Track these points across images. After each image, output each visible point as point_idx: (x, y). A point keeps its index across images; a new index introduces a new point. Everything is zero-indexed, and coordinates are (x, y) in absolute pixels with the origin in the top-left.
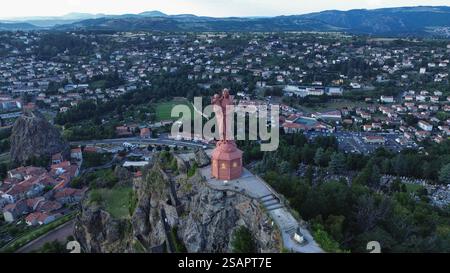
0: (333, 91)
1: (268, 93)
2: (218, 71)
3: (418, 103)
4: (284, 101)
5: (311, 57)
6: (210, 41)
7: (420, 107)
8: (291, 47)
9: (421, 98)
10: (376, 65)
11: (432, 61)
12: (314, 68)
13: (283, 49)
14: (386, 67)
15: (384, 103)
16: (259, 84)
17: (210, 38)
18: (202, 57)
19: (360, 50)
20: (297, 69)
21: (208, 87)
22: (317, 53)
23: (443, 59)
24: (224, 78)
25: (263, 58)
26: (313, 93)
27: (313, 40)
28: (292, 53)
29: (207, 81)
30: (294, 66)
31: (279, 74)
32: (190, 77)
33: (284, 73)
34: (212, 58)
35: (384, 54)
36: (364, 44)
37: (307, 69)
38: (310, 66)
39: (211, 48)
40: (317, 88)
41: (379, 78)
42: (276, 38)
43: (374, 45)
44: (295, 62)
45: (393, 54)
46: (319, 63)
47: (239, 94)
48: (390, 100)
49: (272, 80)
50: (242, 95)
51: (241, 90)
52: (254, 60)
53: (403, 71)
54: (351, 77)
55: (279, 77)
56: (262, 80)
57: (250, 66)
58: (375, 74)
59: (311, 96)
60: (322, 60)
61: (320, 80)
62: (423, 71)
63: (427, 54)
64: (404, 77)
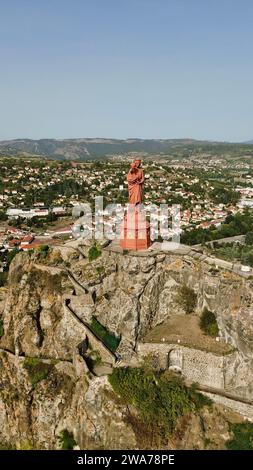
0: (56, 210)
4: (10, 224)
5: (26, 179)
10: (85, 184)
12: (32, 191)
14: (94, 186)
19: (68, 172)
20: (14, 192)
22: (29, 176)
26: (38, 214)
27: (23, 164)
28: (4, 177)
30: (11, 190)
33: (1, 197)
35: (89, 176)
36: (65, 168)
37: (24, 191)
38: (27, 188)
40: (42, 209)
43: (78, 168)
44: (10, 185)
45: (96, 176)
46: (35, 186)
53: (108, 188)
54: (69, 196)
58: (88, 193)
59: (37, 217)
60: (36, 182)
61: (41, 201)
62: (121, 187)
63: (121, 174)
64: (109, 193)
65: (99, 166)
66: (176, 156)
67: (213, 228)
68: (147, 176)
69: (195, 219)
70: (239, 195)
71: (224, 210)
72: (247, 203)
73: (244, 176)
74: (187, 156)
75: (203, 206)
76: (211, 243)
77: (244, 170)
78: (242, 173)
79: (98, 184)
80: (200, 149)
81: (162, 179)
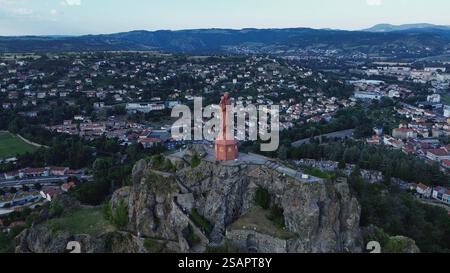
0: (172, 105)
1: (110, 113)
2: (42, 95)
4: (129, 119)
5: (142, 75)
6: (21, 63)
8: (119, 66)
10: (200, 78)
11: (239, 73)
12: (148, 85)
13: (112, 68)
14: (208, 80)
16: (96, 105)
17: (21, 60)
18: (15, 82)
19: (184, 67)
20: (133, 87)
21: (34, 114)
22: (147, 71)
23: (246, 71)
24: (51, 103)
25: (93, 78)
26: (155, 108)
27: (139, 59)
28: (122, 72)
29: (30, 108)
30: (129, 85)
31: (115, 94)
32: (6, 106)
33: (120, 92)
34: (29, 82)
35: (203, 70)
37: (142, 86)
38: (144, 83)
39: (25, 70)
41: (206, 89)
42: (101, 57)
43: (193, 62)
44: (128, 80)
45: (210, 69)
46: (152, 80)
47: (76, 118)
49: (109, 100)
50: (81, 118)
51: (78, 114)
52: (83, 81)
53: (221, 82)
54: (184, 91)
55: (116, 96)
56: (99, 100)
57: (81, 87)
58: (202, 87)
60: (153, 77)
61: (158, 95)
62: (235, 81)
63: (234, 68)
64: (223, 87)
65: (212, 61)
66: (291, 46)
67: (323, 121)
68: (261, 69)
69: (305, 114)
70: (352, 88)
71: (336, 103)
72: (360, 96)
73: (360, 67)
74: (304, 48)
75: (315, 99)
76: (320, 137)
77: (361, 60)
78: (358, 63)
79: (212, 78)
80: (317, 39)
81: (275, 73)
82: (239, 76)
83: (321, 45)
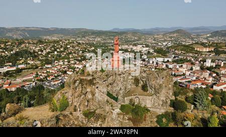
0: (20, 67)
3: (61, 66)
7: (63, 66)
9: (62, 63)
10: (34, 52)
11: (57, 48)
12: (2, 57)
14: (40, 53)
15: (48, 68)
23: (61, 47)
35: (36, 47)
36: (20, 44)
40: (11, 66)
41: (40, 57)
45: (40, 47)
46: (3, 54)
48: (50, 66)
53: (49, 53)
54: (26, 59)
58: (37, 56)
59: (9, 71)
60: (4, 52)
61: (10, 62)
62: (56, 53)
63: (54, 46)
64: (49, 56)
65: (41, 42)
66: (78, 37)
68: (68, 46)
73: (112, 46)
74: (84, 37)
77: (111, 43)
79: (42, 51)
80: (90, 33)
81: (77, 48)
82: (58, 50)
83: (92, 36)
